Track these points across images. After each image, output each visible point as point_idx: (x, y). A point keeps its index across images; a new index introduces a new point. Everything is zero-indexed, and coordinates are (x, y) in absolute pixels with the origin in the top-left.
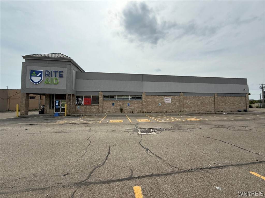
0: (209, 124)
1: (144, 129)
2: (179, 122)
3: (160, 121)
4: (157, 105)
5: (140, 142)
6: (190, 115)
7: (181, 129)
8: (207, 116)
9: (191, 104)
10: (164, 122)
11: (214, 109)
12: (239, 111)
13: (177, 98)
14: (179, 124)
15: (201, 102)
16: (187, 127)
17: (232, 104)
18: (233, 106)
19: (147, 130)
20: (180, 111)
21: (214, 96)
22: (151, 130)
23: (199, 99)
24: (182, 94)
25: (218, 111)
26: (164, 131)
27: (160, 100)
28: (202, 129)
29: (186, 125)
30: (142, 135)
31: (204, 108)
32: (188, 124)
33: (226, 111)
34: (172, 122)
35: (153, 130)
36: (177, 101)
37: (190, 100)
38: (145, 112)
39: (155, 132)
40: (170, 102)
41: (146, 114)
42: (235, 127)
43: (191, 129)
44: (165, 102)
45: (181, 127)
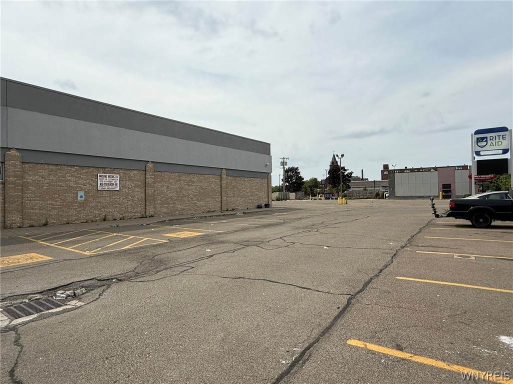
0: (222, 242)
1: (24, 296)
2: (151, 246)
3: (87, 253)
4: (70, 200)
5: (12, 373)
6: (171, 222)
7: (166, 269)
8: (212, 223)
9: (174, 194)
10: (104, 254)
11: (220, 204)
12: (259, 207)
13: (137, 175)
14: (154, 251)
15: (196, 190)
16: (179, 258)
17: (249, 194)
18: (250, 198)
19: (38, 296)
20: (145, 213)
21: (221, 175)
22: (59, 293)
23: (191, 181)
24: (150, 165)
25: (227, 210)
26: (114, 287)
27: (82, 182)
28: (214, 257)
29: (174, 254)
30: (21, 329)
31: (202, 203)
32: (178, 249)
33: (239, 208)
34: (129, 250)
35: (68, 293)
36: (138, 186)
37: (170, 183)
38: (20, 227)
39: (80, 300)
40: (118, 189)
41: (21, 234)
42: (269, 242)
43: (189, 262)
44: (99, 188)
45: (162, 262)
